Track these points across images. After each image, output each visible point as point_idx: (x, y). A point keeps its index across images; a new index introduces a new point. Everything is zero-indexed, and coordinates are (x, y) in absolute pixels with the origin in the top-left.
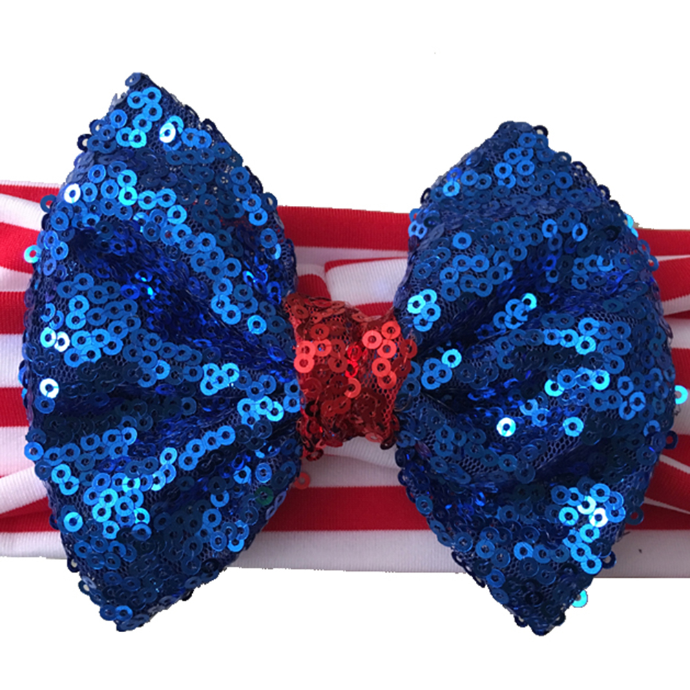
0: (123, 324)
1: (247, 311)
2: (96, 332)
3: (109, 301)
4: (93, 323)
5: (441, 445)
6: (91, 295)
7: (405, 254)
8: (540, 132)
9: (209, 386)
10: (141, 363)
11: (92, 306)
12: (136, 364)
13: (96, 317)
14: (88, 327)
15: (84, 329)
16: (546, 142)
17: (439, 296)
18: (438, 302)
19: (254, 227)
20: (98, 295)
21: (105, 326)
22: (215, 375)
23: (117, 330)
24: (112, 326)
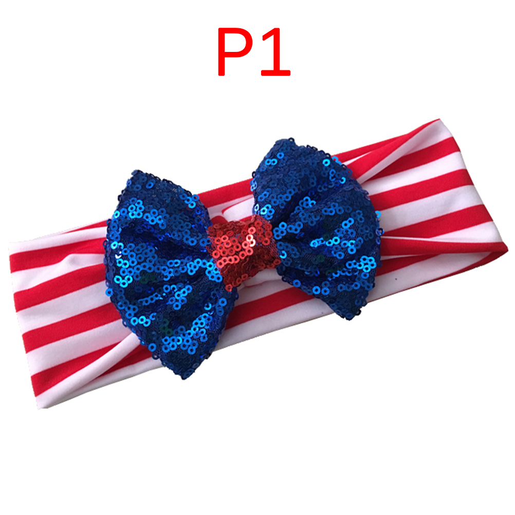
0: (151, 258)
1: (198, 238)
2: (143, 264)
3: (143, 251)
4: (140, 261)
5: (294, 254)
6: (135, 251)
7: (252, 195)
8: (291, 140)
9: (191, 271)
10: (163, 272)
11: (137, 254)
12: (161, 273)
13: (140, 258)
14: (139, 263)
15: (137, 265)
16: (295, 144)
17: (272, 205)
18: (272, 207)
19: (192, 209)
20: (138, 250)
21: (145, 261)
22: (192, 266)
23: (150, 261)
24: (148, 260)
